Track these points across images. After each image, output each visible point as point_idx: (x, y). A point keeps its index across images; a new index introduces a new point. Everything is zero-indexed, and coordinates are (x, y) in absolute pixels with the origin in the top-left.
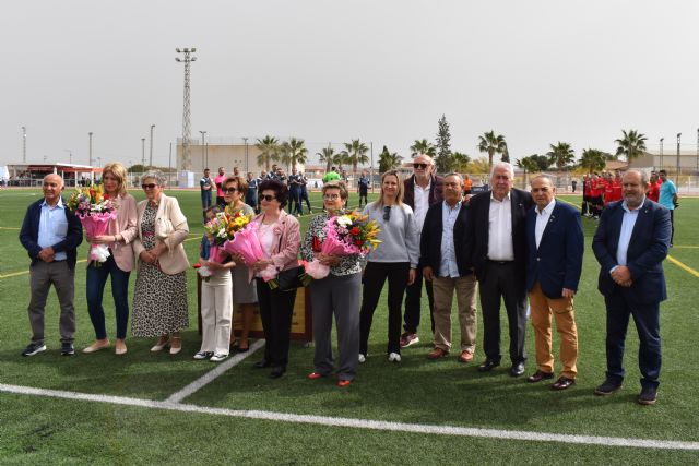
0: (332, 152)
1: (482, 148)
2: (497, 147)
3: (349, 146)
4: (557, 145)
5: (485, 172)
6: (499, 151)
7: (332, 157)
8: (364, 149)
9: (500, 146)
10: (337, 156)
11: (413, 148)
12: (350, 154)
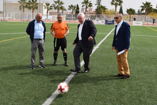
0: (49, 4)
1: (112, 4)
2: (119, 3)
3: (56, 2)
4: (145, 3)
5: (114, 14)
6: (119, 5)
7: (49, 7)
8: (62, 3)
9: (120, 3)
10: (51, 6)
11: (83, 3)
12: (56, 5)
